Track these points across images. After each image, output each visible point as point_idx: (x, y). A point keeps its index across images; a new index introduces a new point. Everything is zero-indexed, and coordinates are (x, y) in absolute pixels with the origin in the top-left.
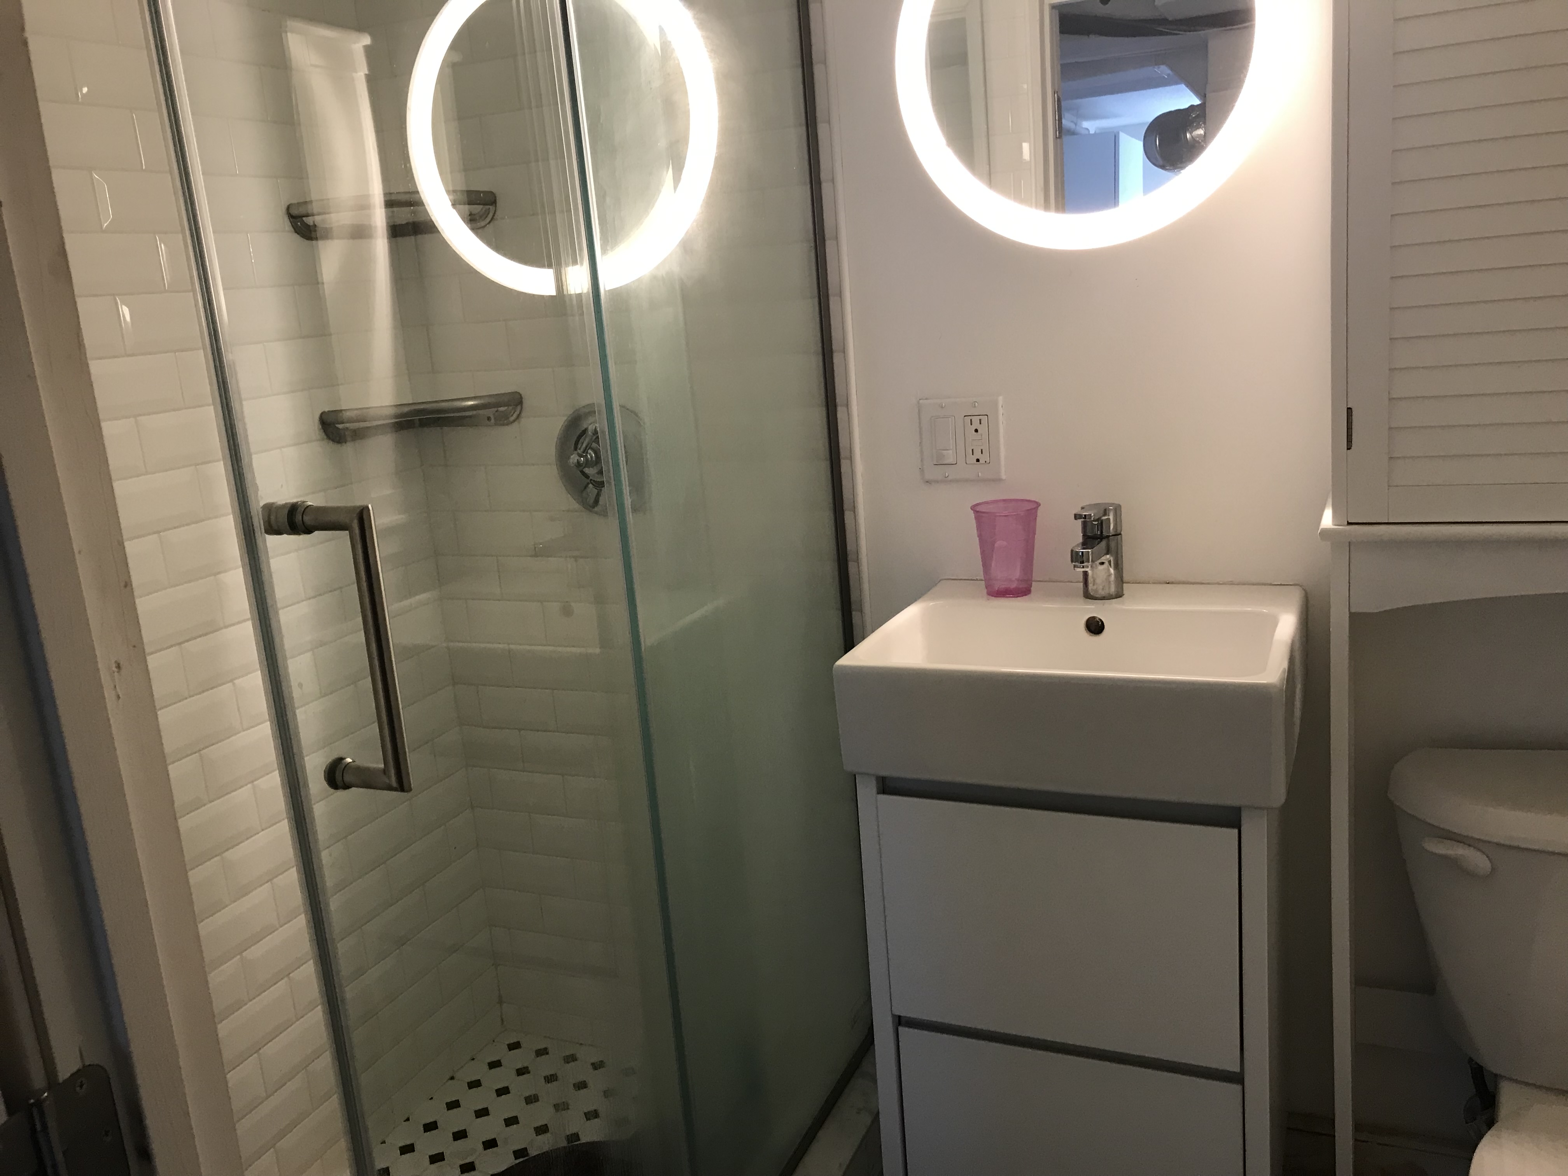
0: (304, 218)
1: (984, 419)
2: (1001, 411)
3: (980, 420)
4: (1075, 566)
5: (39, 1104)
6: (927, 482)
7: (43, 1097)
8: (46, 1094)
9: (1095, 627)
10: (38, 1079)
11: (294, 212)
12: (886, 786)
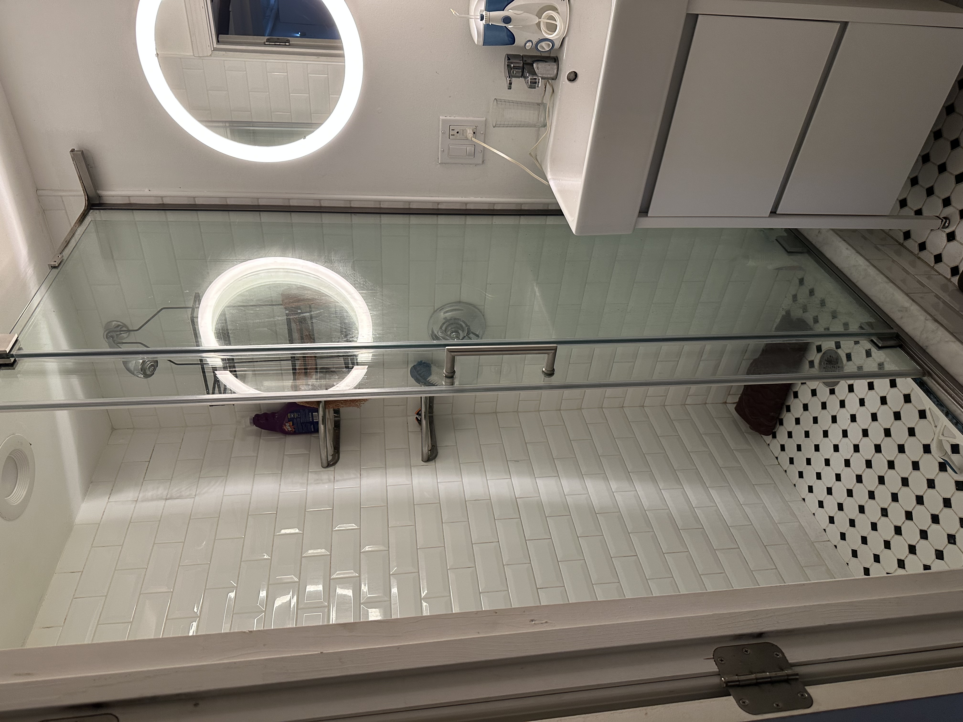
0: (329, 460)
1: (451, 128)
2: (448, 118)
3: (452, 130)
4: (538, 87)
5: (727, 683)
6: (483, 162)
7: (724, 680)
8: (723, 679)
9: (573, 77)
10: (715, 680)
11: (325, 464)
12: (644, 211)
